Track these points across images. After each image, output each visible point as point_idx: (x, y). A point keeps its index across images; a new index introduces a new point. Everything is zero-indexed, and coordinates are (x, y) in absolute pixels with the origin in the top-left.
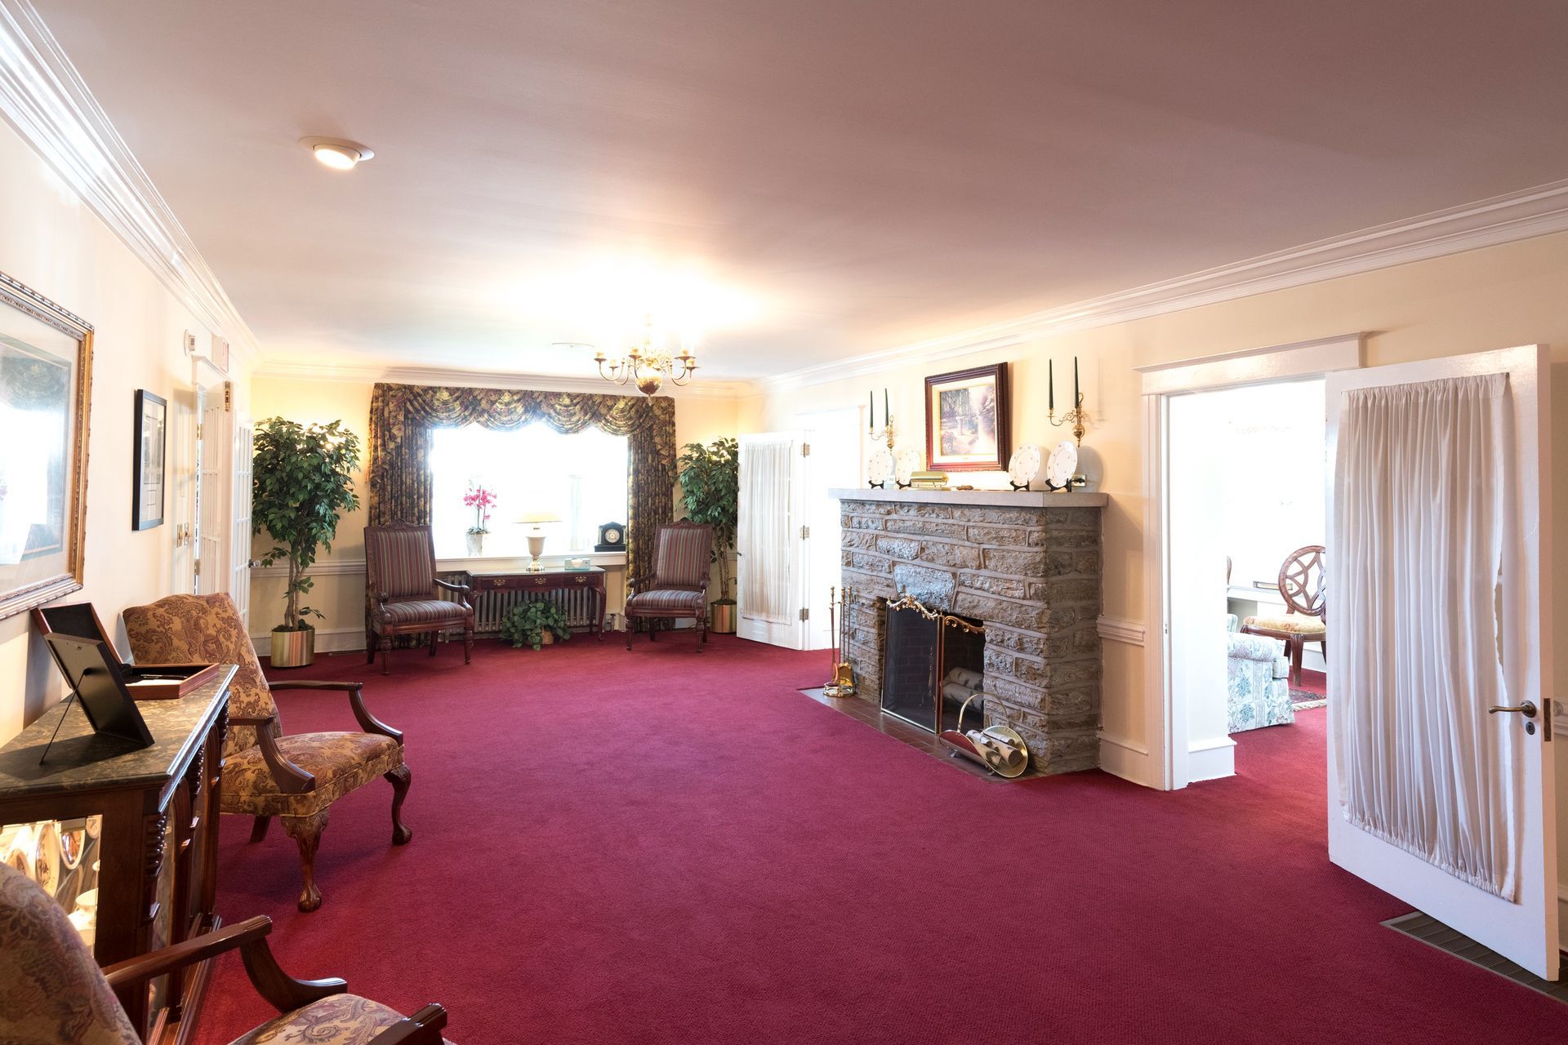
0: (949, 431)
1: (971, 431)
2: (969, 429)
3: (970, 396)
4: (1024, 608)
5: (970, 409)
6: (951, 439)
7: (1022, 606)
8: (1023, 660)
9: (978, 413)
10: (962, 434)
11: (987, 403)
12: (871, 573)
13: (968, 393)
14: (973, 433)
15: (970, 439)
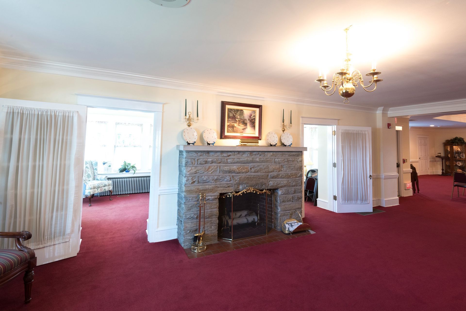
0: (232, 124)
1: (244, 125)
2: (243, 124)
3: (244, 113)
4: (296, 181)
5: (243, 117)
6: (233, 127)
7: (295, 180)
8: (294, 196)
9: (247, 119)
10: (239, 126)
11: (252, 117)
12: (215, 184)
13: (243, 112)
14: (245, 126)
15: (243, 128)
